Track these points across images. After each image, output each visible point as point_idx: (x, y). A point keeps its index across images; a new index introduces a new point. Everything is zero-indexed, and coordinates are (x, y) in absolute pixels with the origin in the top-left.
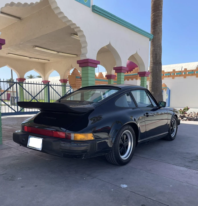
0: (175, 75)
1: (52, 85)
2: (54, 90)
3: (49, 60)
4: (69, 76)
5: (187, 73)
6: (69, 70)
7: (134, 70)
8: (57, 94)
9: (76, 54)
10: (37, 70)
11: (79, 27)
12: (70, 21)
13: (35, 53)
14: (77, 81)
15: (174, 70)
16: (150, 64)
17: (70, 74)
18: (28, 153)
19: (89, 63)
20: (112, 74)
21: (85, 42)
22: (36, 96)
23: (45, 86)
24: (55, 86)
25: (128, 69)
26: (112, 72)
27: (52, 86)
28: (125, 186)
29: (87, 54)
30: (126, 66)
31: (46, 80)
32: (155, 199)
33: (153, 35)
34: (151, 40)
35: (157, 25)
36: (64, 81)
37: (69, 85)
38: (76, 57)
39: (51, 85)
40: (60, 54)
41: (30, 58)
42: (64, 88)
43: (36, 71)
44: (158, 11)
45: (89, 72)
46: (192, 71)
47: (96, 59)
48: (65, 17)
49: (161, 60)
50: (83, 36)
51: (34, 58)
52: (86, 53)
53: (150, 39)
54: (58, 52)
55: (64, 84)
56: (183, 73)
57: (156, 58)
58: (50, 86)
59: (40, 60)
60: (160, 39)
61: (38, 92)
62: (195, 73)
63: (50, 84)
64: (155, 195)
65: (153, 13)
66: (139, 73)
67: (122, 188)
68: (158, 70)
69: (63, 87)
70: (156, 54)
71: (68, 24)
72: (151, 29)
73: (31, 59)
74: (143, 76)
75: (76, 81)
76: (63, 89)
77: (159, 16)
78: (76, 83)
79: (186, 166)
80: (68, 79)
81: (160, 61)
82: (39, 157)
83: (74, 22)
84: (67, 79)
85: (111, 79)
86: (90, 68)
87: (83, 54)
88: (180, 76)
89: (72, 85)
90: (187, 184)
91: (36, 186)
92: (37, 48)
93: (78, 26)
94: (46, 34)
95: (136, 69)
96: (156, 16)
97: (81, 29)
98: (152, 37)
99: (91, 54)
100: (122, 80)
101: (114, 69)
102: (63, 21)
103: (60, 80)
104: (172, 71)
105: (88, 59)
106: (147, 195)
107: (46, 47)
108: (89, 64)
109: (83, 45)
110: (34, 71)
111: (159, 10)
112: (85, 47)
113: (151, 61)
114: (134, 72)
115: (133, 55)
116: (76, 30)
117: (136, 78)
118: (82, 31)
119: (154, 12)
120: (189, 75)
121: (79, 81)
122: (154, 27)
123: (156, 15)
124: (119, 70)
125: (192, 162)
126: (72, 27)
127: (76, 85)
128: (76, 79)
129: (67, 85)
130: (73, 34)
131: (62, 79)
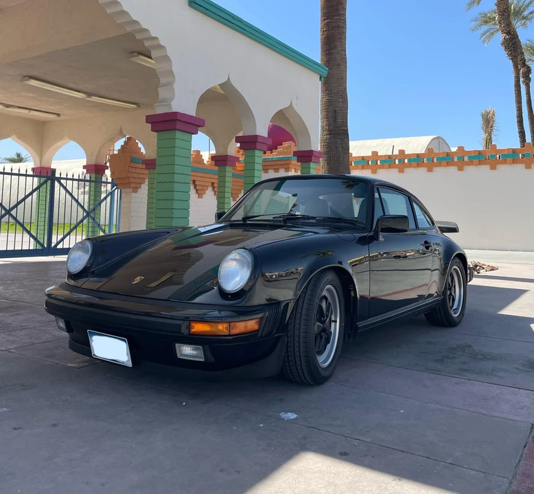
0: (379, 163)
1: (64, 179)
2: (67, 191)
3: (58, 115)
4: (113, 156)
5: (406, 161)
6: (113, 140)
7: (280, 149)
8: (74, 203)
9: (136, 102)
10: (22, 137)
11: (156, 38)
12: (136, 22)
13: (23, 94)
14: (134, 170)
15: (375, 153)
16: (322, 135)
17: (114, 150)
18: (10, 352)
19: (178, 122)
20: (228, 154)
21: (171, 73)
22: (16, 206)
23: (43, 180)
24: (70, 182)
25: (270, 142)
26: (228, 150)
27: (62, 181)
28: (292, 416)
29: (174, 101)
30: (266, 135)
31: (45, 165)
32: (368, 440)
33: (327, 69)
34: (323, 79)
35: (335, 47)
36: (95, 170)
37: (110, 180)
38: (134, 108)
39: (59, 179)
40: (94, 99)
41: (8, 106)
42: (96, 187)
43: (16, 141)
44: (337, 16)
45: (178, 143)
46: (418, 155)
47: (194, 114)
48: (124, 13)
49: (347, 126)
50: (166, 58)
51: (18, 107)
52: (172, 99)
53: (321, 78)
54: (89, 95)
55: (96, 178)
56: (397, 161)
57: (335, 120)
58: (56, 182)
59: (33, 113)
60: (342, 79)
61: (21, 197)
62: (425, 161)
63: (57, 175)
64: (367, 432)
65: (324, 20)
66: (295, 154)
67: (283, 419)
68: (340, 149)
69: (93, 184)
70: (335, 111)
71: (129, 29)
72: (322, 55)
73: (9, 109)
74: (306, 162)
75: (131, 170)
76: (93, 189)
77: (338, 27)
78: (130, 175)
79: (431, 370)
80: (108, 164)
81: (345, 128)
82: (45, 359)
83: (144, 26)
84: (106, 163)
85: (226, 165)
86: (178, 134)
87: (163, 101)
88: (389, 167)
89: (120, 179)
90: (439, 407)
91: (54, 425)
92: (33, 83)
93: (153, 35)
94: (64, 50)
95: (286, 144)
96: (333, 27)
97: (162, 43)
98: (325, 72)
99: (184, 102)
100: (258, 167)
101: (238, 139)
102: (118, 22)
103: (84, 167)
104: (370, 154)
105: (176, 114)
106: (350, 432)
107: (59, 81)
108: (179, 125)
109: (163, 80)
110: (14, 140)
111: (339, 15)
112: (170, 84)
113: (323, 127)
114: (279, 153)
115: (281, 110)
116: (147, 44)
117: (286, 166)
118: (163, 47)
119: (327, 19)
120: (410, 165)
121: (138, 171)
122: (329, 50)
123: (333, 24)
124: (249, 143)
125: (442, 360)
126: (138, 37)
127: (131, 180)
128: (132, 165)
129: (104, 179)
130: (136, 54)
131: (93, 162)
